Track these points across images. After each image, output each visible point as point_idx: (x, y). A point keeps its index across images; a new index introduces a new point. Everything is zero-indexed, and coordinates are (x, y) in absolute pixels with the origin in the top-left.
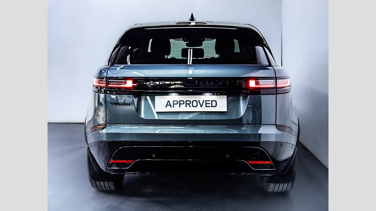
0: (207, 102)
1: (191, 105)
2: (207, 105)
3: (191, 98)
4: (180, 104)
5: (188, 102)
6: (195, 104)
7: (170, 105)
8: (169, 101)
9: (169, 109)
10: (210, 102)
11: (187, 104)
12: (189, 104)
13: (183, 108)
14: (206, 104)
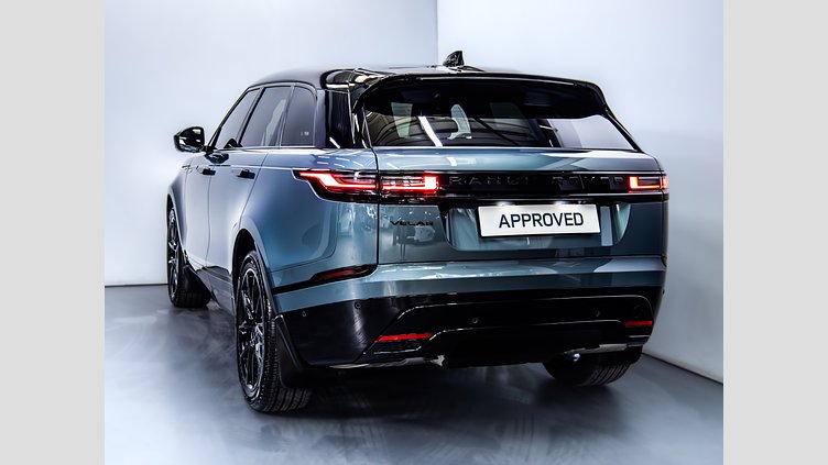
0: (568, 217)
1: (542, 222)
2: (569, 222)
3: (541, 210)
4: (524, 221)
5: (537, 217)
6: (548, 219)
7: (507, 223)
8: (503, 216)
9: (506, 231)
10: (572, 216)
11: (536, 220)
12: (538, 221)
13: (530, 229)
14: (566, 219)
